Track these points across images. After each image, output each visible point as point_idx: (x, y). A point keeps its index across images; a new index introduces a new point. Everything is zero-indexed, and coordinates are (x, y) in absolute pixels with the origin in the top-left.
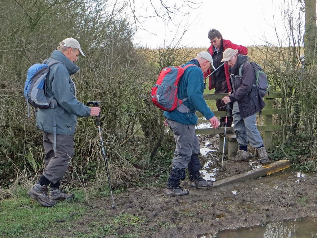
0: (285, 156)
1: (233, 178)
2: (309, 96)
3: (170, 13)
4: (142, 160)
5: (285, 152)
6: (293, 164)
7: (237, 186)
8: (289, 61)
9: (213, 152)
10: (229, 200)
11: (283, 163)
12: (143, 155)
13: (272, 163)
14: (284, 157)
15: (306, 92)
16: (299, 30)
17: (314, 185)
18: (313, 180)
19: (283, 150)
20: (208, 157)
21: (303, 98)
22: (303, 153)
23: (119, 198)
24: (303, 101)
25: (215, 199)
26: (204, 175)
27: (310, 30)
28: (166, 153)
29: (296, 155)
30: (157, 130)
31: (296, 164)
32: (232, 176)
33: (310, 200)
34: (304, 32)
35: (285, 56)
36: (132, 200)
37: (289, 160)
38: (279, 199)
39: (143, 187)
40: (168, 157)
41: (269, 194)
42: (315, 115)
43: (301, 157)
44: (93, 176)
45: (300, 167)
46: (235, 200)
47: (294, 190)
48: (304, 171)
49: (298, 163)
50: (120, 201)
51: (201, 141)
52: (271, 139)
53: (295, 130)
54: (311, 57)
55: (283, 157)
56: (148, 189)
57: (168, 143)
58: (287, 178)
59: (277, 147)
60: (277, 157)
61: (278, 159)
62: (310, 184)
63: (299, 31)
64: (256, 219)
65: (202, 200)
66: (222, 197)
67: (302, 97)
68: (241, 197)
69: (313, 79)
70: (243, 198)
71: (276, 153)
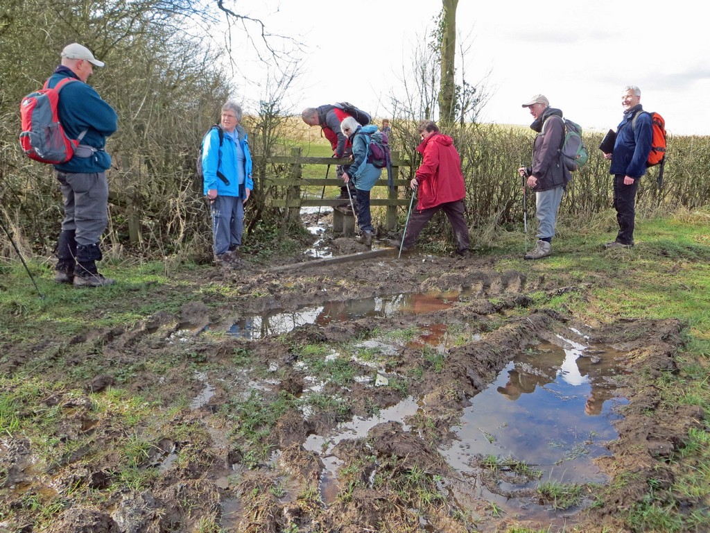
3: (276, 58)
27: (446, 87)
28: (267, 227)
30: (257, 198)
57: (270, 216)
64: (368, 291)
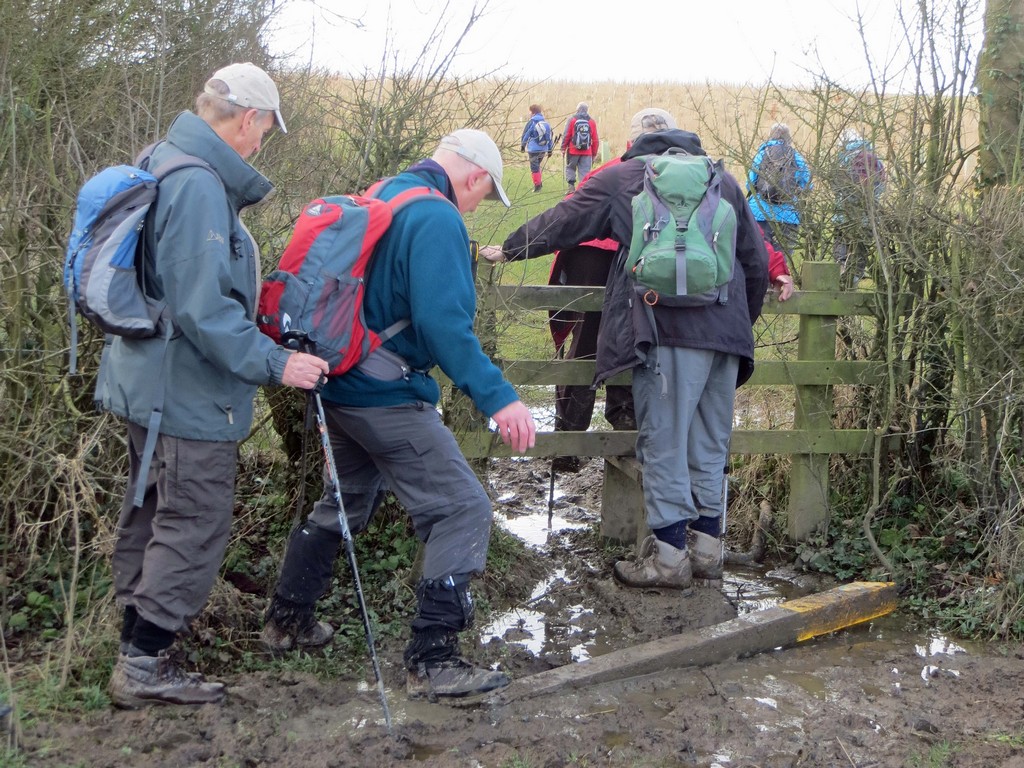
0: (878, 563)
1: (652, 650)
2: (988, 313)
4: (268, 558)
5: (880, 546)
6: (912, 597)
7: (667, 683)
8: (913, 161)
9: (574, 531)
10: (626, 744)
11: (866, 596)
12: (274, 533)
13: (823, 589)
14: (875, 566)
15: (977, 297)
16: (961, 35)
17: (990, 691)
18: (990, 671)
19: (870, 535)
20: (553, 555)
21: (964, 320)
22: (955, 553)
23: (153, 720)
24: (961, 333)
25: (567, 736)
26: (528, 629)
27: (1004, 36)
29: (924, 562)
31: (924, 598)
32: (648, 641)
33: (966, 756)
34: (981, 45)
35: (897, 138)
36: (208, 729)
37: (892, 584)
38: (837, 748)
39: (264, 675)
40: (379, 548)
41: (797, 722)
42: (1008, 393)
43: (944, 571)
44: (54, 617)
45: (940, 613)
46: (652, 745)
47: (906, 712)
48: (955, 632)
49: (932, 596)
50: (158, 729)
51: (530, 482)
52: (825, 489)
53: (924, 456)
54: (1004, 151)
55: (871, 567)
56: (284, 683)
58: (881, 658)
59: (849, 522)
60: (846, 567)
61: (850, 573)
62: (975, 687)
63: (957, 39)
65: (508, 741)
66: (599, 729)
67: (960, 318)
68: (678, 734)
69: (1006, 243)
70: (685, 736)
71: (842, 549)
